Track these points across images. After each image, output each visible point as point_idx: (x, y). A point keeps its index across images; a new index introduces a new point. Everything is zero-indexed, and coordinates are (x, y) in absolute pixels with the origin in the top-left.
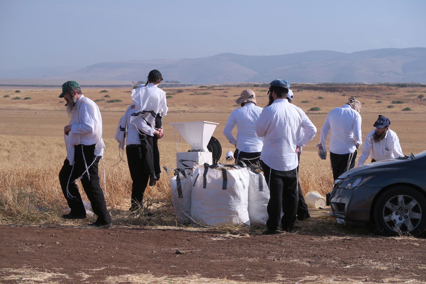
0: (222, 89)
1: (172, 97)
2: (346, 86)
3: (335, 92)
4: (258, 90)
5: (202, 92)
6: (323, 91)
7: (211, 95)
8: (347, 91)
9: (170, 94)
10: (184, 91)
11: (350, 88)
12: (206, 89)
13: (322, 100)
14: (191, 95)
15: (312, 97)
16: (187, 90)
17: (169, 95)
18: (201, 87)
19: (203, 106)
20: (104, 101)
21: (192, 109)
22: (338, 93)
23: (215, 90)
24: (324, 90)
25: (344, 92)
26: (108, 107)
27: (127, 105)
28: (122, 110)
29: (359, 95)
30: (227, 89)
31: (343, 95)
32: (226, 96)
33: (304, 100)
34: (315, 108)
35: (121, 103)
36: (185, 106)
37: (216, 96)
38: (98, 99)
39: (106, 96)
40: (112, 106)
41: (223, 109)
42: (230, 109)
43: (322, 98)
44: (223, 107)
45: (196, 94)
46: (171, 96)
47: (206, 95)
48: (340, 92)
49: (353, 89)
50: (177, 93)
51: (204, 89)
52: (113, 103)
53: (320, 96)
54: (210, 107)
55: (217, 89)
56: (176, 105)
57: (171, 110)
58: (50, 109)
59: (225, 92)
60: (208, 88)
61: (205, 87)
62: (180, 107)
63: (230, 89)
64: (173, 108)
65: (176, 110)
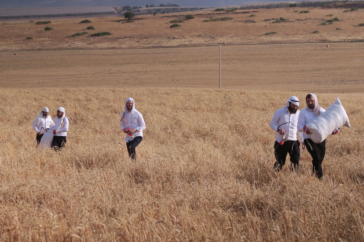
0: (246, 12)
1: (179, 26)
4: (297, 11)
5: (219, 17)
7: (232, 20)
9: (177, 22)
10: (195, 17)
12: (224, 13)
14: (205, 21)
16: (198, 16)
17: (174, 24)
18: (218, 10)
19: (223, 36)
20: (86, 35)
21: (209, 41)
23: (237, 13)
26: (94, 43)
27: (118, 38)
28: (112, 46)
30: (253, 12)
32: (254, 22)
33: (362, 22)
35: (110, 36)
36: (199, 37)
37: (240, 21)
38: (78, 33)
39: (89, 28)
40: (99, 42)
41: (251, 40)
42: (261, 38)
44: (251, 36)
45: (211, 20)
46: (178, 24)
47: (226, 21)
50: (186, 19)
51: (221, 14)
52: (100, 37)
54: (233, 37)
55: (240, 13)
56: (186, 37)
57: (180, 44)
58: (14, 48)
59: (251, 16)
60: (227, 11)
61: (223, 10)
62: (192, 39)
63: (258, 11)
64: (183, 40)
65: (187, 43)
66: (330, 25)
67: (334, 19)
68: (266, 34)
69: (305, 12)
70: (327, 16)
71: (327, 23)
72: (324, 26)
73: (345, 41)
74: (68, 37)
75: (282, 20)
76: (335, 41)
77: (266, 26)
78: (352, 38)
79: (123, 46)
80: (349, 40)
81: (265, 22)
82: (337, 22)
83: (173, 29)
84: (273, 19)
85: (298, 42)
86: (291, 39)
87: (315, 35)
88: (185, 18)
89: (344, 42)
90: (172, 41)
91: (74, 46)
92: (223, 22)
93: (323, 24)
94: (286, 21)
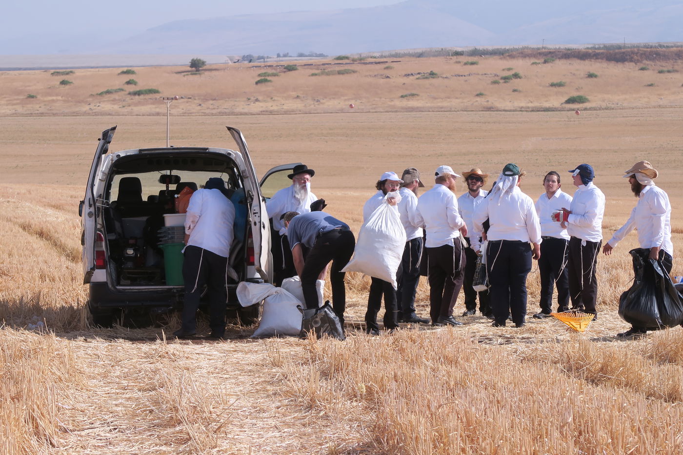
0: (382, 62)
1: (270, 81)
2: (649, 50)
3: (626, 63)
4: (459, 62)
5: (337, 68)
6: (600, 60)
7: (356, 75)
8: (650, 60)
9: (268, 76)
10: (299, 68)
11: (658, 54)
12: (346, 64)
13: (594, 79)
14: (313, 75)
15: (574, 74)
16: (306, 67)
17: (263, 78)
18: (339, 58)
19: (334, 98)
20: (123, 93)
21: (310, 106)
22: (632, 64)
23: (366, 64)
24: (602, 59)
25: (645, 61)
26: (129, 106)
28: (158, 110)
29: (676, 67)
30: (392, 62)
31: (642, 69)
32: (388, 77)
33: (555, 81)
34: (577, 96)
35: (157, 96)
36: (295, 100)
37: (366, 76)
38: (110, 89)
39: (128, 83)
40: (139, 104)
41: (376, 105)
42: (392, 103)
43: (596, 76)
44: (378, 99)
45: (322, 73)
46: (269, 78)
47: (346, 75)
48: (636, 62)
49: (664, 56)
50: (285, 72)
51: (342, 64)
52: (142, 97)
53: (592, 72)
54: (349, 100)
55: (372, 63)
56: (276, 98)
57: (265, 109)
58: (4, 111)
59: (387, 68)
60: (353, 60)
61: (347, 58)
62: (283, 102)
63: (400, 61)
64: (269, 104)
65: (275, 108)
66: (505, 84)
67: (513, 75)
68: (402, 97)
69: (472, 64)
70: (503, 70)
71: (502, 81)
72: (496, 86)
73: (523, 109)
74: (92, 95)
75: (432, 75)
76: (507, 108)
77: (404, 84)
78: (536, 104)
79: (174, 111)
80: (528, 108)
81: (405, 78)
82: (517, 81)
83: (259, 85)
84: (419, 73)
85: (448, 109)
86: (439, 104)
87: (478, 99)
88: (285, 70)
89: (521, 111)
90: (252, 104)
91: (97, 109)
92: (341, 76)
93: (495, 82)
94: (438, 77)
